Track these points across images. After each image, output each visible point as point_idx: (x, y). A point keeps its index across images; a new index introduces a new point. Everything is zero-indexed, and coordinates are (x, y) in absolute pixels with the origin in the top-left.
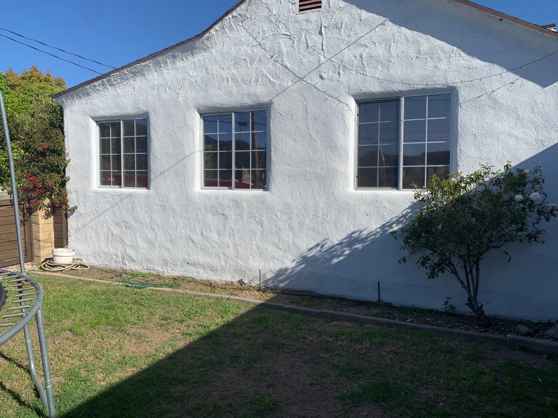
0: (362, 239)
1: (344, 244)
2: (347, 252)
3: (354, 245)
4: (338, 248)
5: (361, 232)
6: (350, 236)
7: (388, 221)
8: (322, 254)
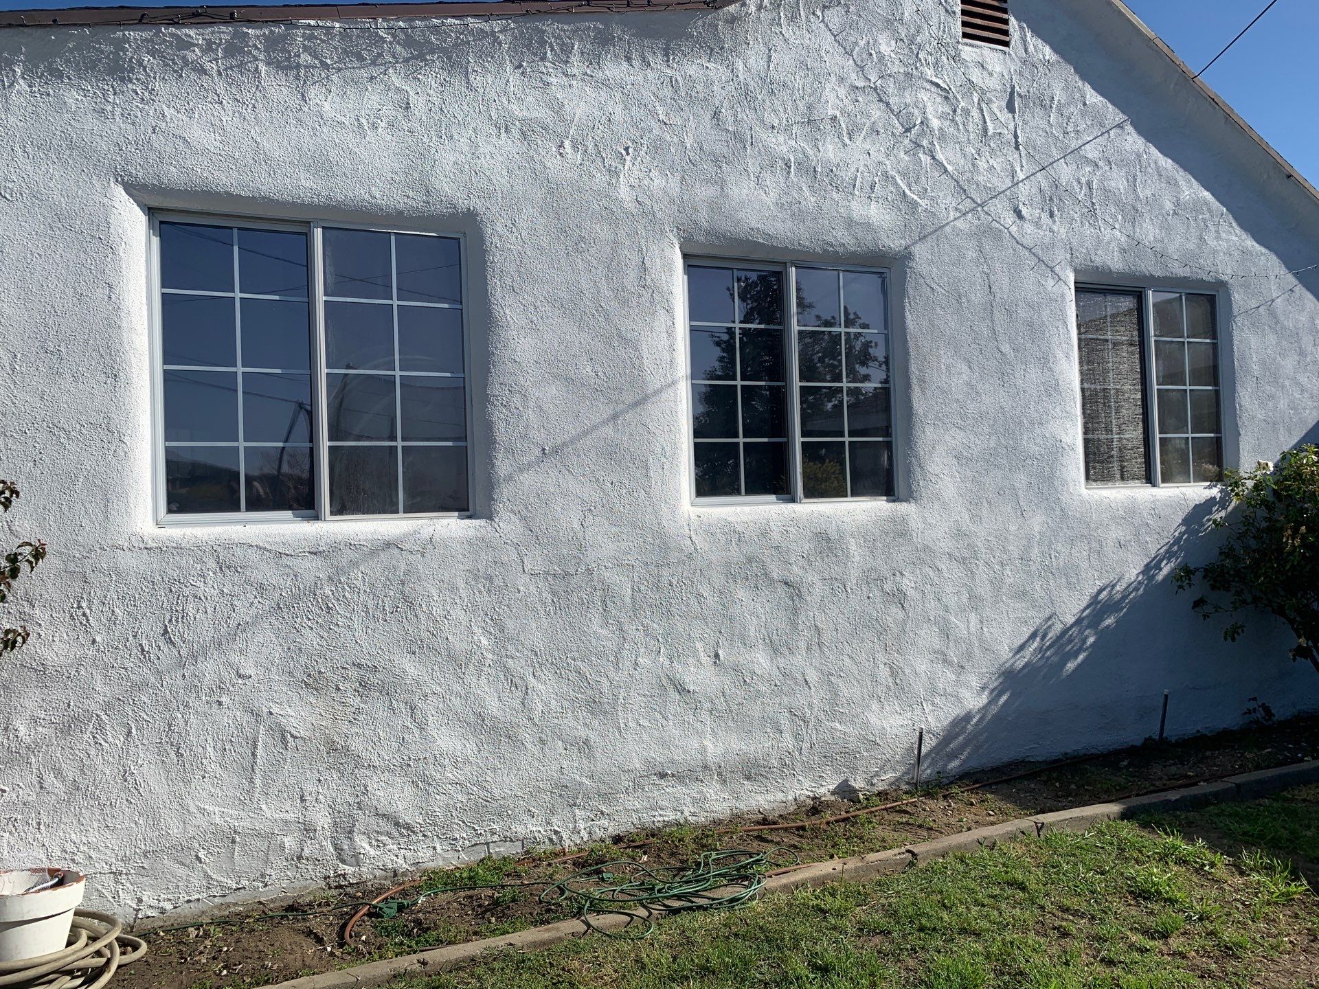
0: (1116, 602)
1: (1085, 622)
2: (1091, 640)
3: (1102, 620)
4: (1074, 635)
5: (1114, 586)
6: (1094, 601)
7: (1153, 556)
8: (1043, 656)
